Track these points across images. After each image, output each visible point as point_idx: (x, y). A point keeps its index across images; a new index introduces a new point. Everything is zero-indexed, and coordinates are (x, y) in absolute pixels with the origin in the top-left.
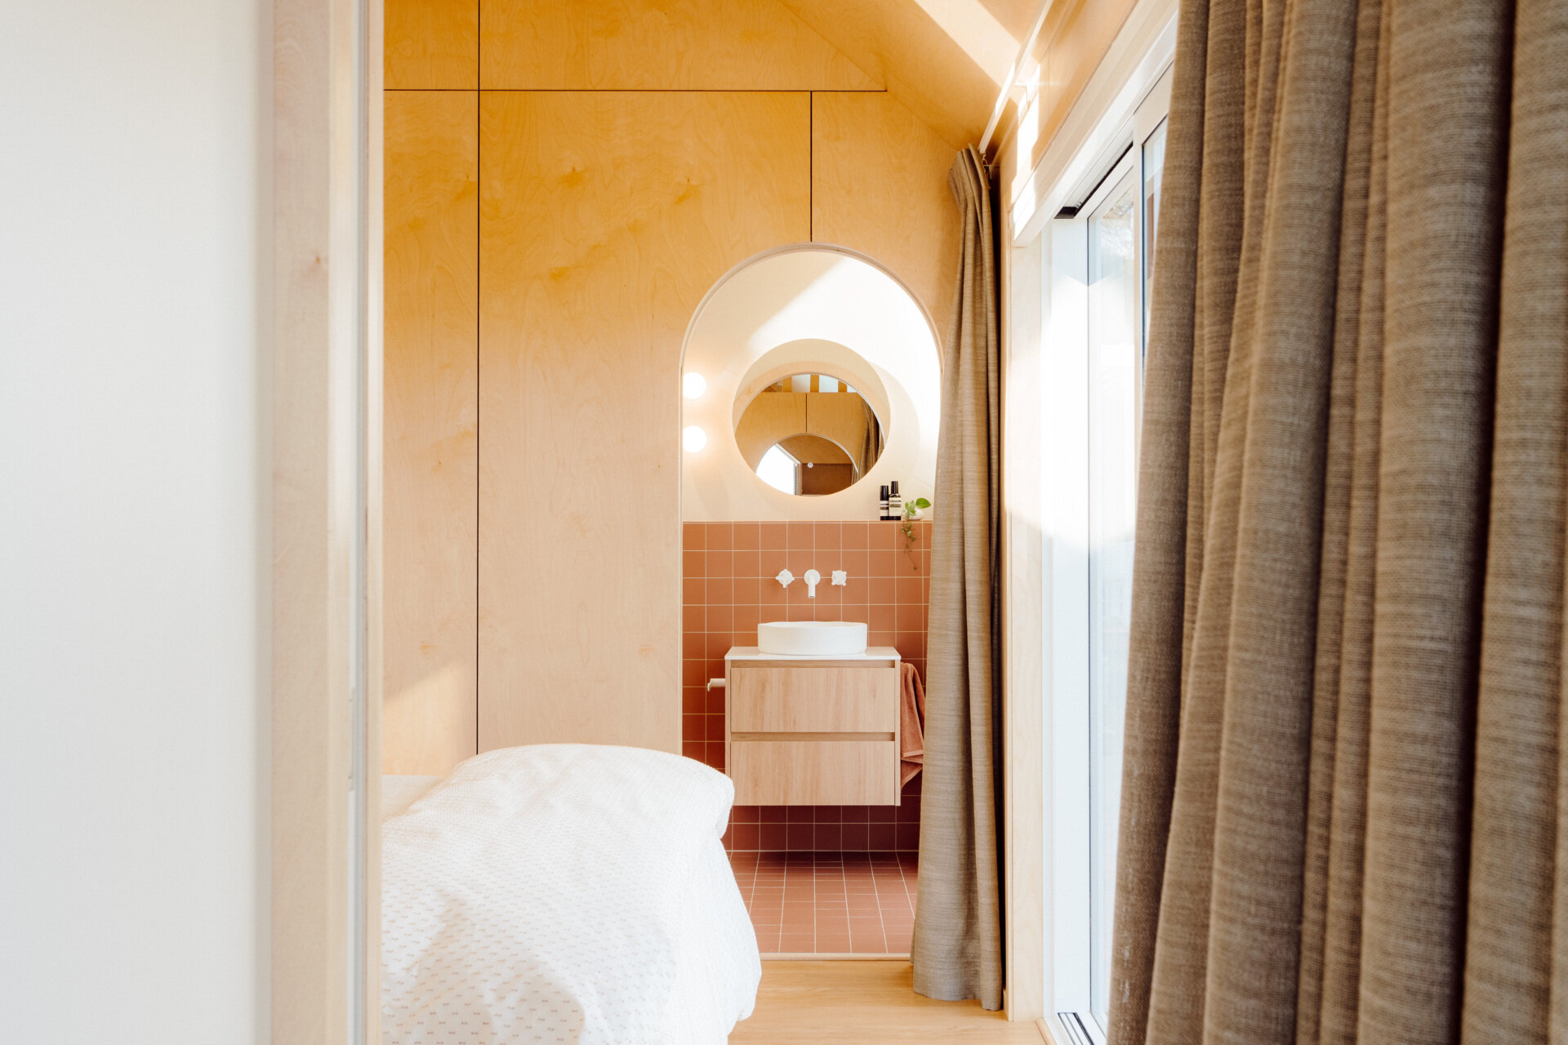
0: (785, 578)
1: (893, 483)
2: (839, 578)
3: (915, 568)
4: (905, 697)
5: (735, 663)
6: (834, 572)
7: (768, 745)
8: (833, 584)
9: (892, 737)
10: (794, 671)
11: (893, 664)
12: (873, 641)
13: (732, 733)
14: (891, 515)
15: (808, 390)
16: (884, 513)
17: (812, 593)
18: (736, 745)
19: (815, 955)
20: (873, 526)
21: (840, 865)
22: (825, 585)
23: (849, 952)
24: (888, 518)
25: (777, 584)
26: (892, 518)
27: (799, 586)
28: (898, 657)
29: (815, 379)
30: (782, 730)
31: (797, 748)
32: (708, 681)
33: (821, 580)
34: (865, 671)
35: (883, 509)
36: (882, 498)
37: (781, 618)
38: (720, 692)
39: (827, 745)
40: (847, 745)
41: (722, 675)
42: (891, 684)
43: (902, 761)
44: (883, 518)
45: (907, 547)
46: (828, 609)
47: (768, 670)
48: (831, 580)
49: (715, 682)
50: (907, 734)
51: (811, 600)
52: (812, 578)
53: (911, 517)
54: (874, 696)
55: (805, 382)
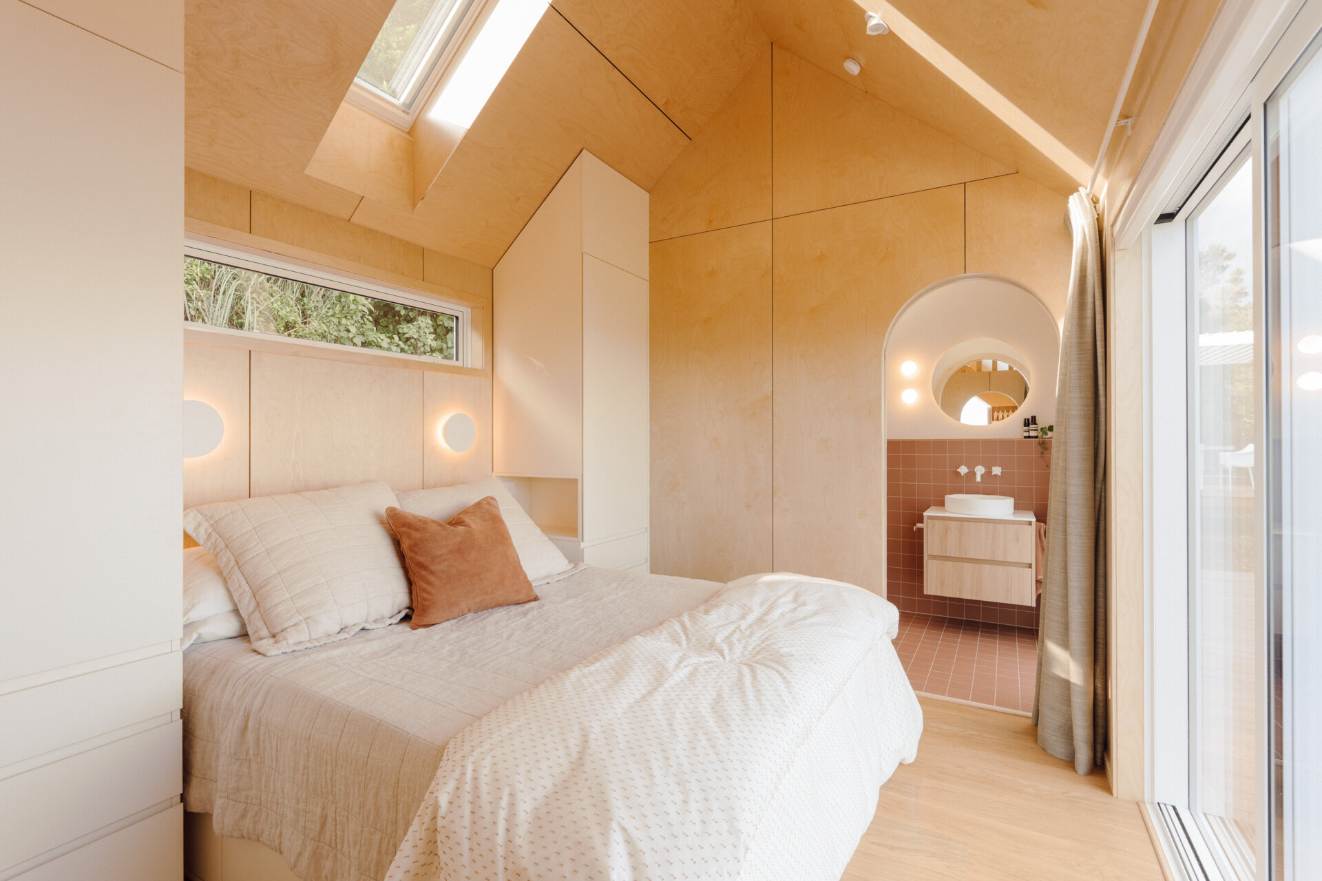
0: (963, 470)
1: (1032, 417)
2: (997, 471)
3: (1047, 466)
4: (1039, 544)
5: (930, 517)
6: (993, 468)
7: (949, 564)
8: (993, 474)
9: (1030, 566)
10: (966, 523)
11: (1030, 523)
12: (1018, 507)
13: (928, 555)
14: (1031, 435)
15: (991, 369)
16: (1026, 434)
17: (978, 479)
18: (930, 561)
19: (969, 702)
20: (1019, 442)
21: (996, 634)
22: (988, 475)
23: (993, 705)
24: (1029, 437)
25: (959, 473)
26: (1032, 437)
27: (972, 474)
28: (1034, 520)
29: (995, 364)
30: (958, 556)
31: (967, 567)
32: (915, 525)
33: (985, 472)
34: (1011, 526)
35: (1025, 431)
36: (1025, 426)
37: (960, 491)
38: (921, 530)
39: (986, 567)
40: (1000, 568)
41: (922, 522)
42: (1030, 534)
43: (1036, 581)
44: (1025, 437)
45: (1042, 453)
46: (989, 488)
47: (949, 522)
48: (992, 472)
49: (919, 525)
50: (1040, 565)
51: (979, 483)
52: (980, 470)
53: (1044, 437)
54: (1018, 541)
55: (988, 364)
